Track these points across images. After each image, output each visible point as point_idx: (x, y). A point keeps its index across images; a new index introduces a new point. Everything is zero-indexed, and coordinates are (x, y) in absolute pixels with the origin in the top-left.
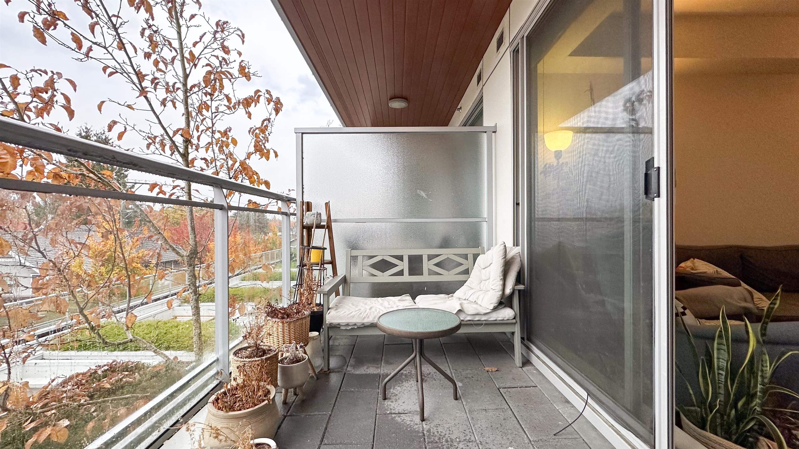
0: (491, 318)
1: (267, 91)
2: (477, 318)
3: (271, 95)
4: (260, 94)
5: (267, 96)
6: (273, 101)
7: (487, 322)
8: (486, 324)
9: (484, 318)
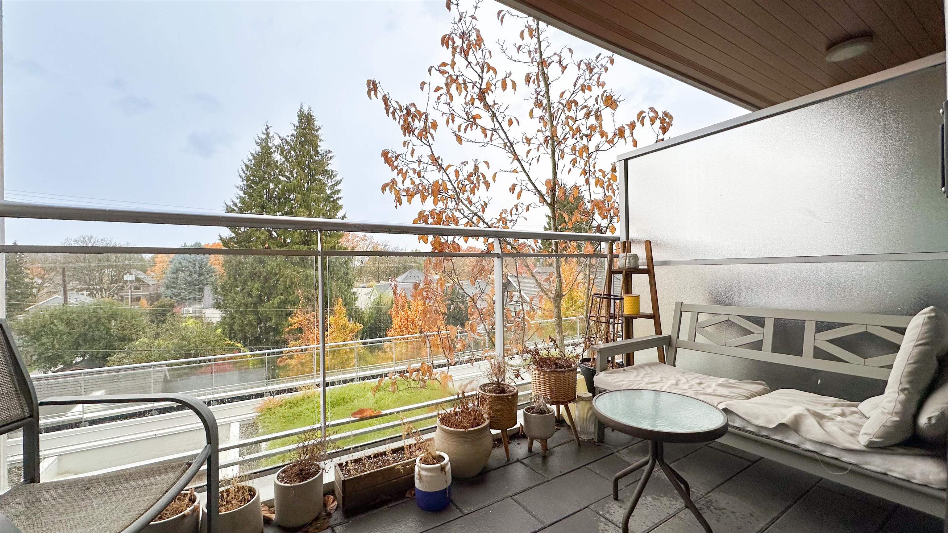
0: (867, 463)
1: (650, 108)
2: (829, 453)
3: (656, 112)
4: (644, 115)
5: (652, 114)
6: (660, 118)
7: (855, 468)
8: (852, 472)
9: (847, 458)
